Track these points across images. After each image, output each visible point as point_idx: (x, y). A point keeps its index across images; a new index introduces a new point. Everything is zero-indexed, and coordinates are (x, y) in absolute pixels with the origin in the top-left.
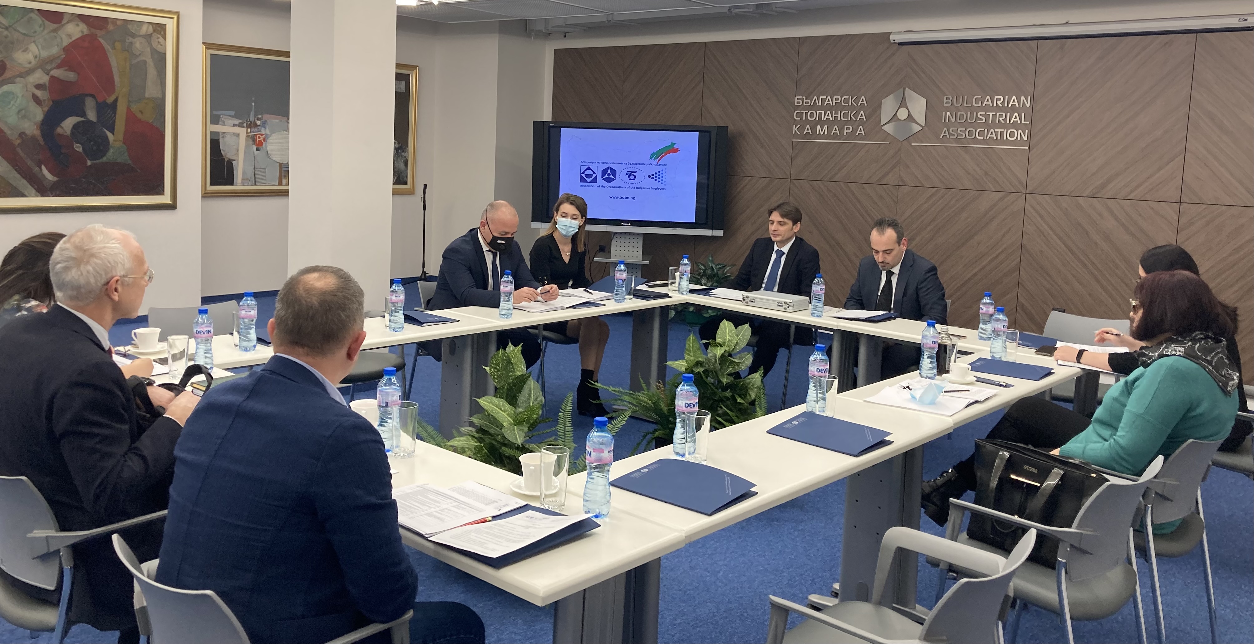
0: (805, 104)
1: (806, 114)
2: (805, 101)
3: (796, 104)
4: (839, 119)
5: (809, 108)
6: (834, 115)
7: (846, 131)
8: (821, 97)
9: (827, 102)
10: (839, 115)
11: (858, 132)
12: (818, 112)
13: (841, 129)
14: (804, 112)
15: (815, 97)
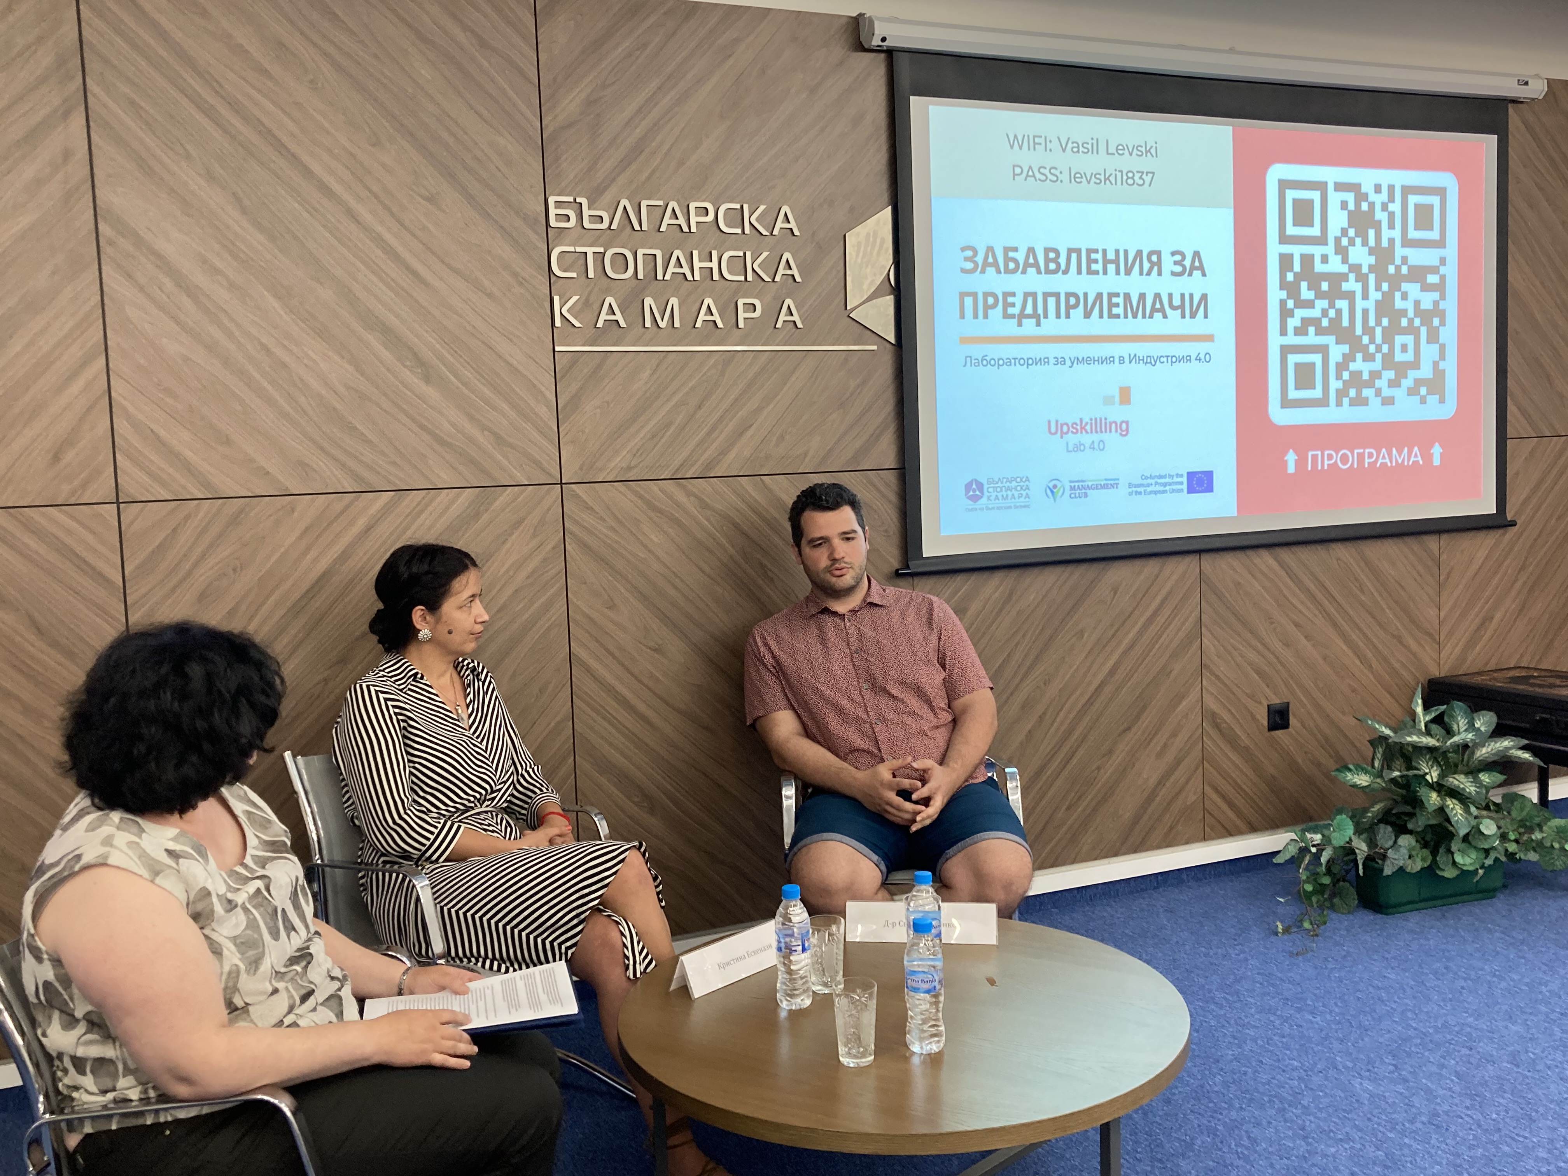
0: (587, 225)
1: (600, 257)
2: (586, 213)
3: (553, 223)
4: (716, 276)
5: (609, 237)
6: (697, 265)
7: (741, 315)
8: (644, 204)
9: (667, 220)
10: (714, 265)
11: (783, 317)
12: (640, 253)
13: (730, 309)
14: (590, 251)
15: (624, 202)
